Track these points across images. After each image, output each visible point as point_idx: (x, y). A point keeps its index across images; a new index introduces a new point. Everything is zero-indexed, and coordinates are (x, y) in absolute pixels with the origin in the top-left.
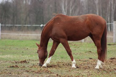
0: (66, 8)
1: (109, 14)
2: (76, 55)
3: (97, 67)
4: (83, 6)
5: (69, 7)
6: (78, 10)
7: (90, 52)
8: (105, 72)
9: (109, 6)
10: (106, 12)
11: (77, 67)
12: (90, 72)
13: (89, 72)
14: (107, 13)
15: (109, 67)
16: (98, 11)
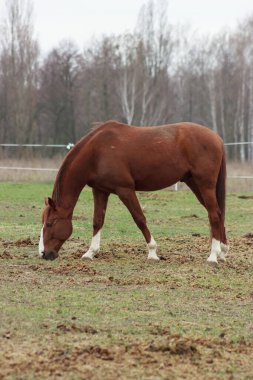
0: (133, 99)
1: (243, 116)
2: (158, 224)
3: (213, 258)
4: (176, 96)
5: (140, 97)
6: (163, 105)
7: (195, 216)
8: (232, 270)
9: (243, 94)
10: (235, 111)
11: (162, 258)
12: (195, 270)
13: (191, 270)
14: (237, 114)
15: (243, 258)
16: (213, 108)
